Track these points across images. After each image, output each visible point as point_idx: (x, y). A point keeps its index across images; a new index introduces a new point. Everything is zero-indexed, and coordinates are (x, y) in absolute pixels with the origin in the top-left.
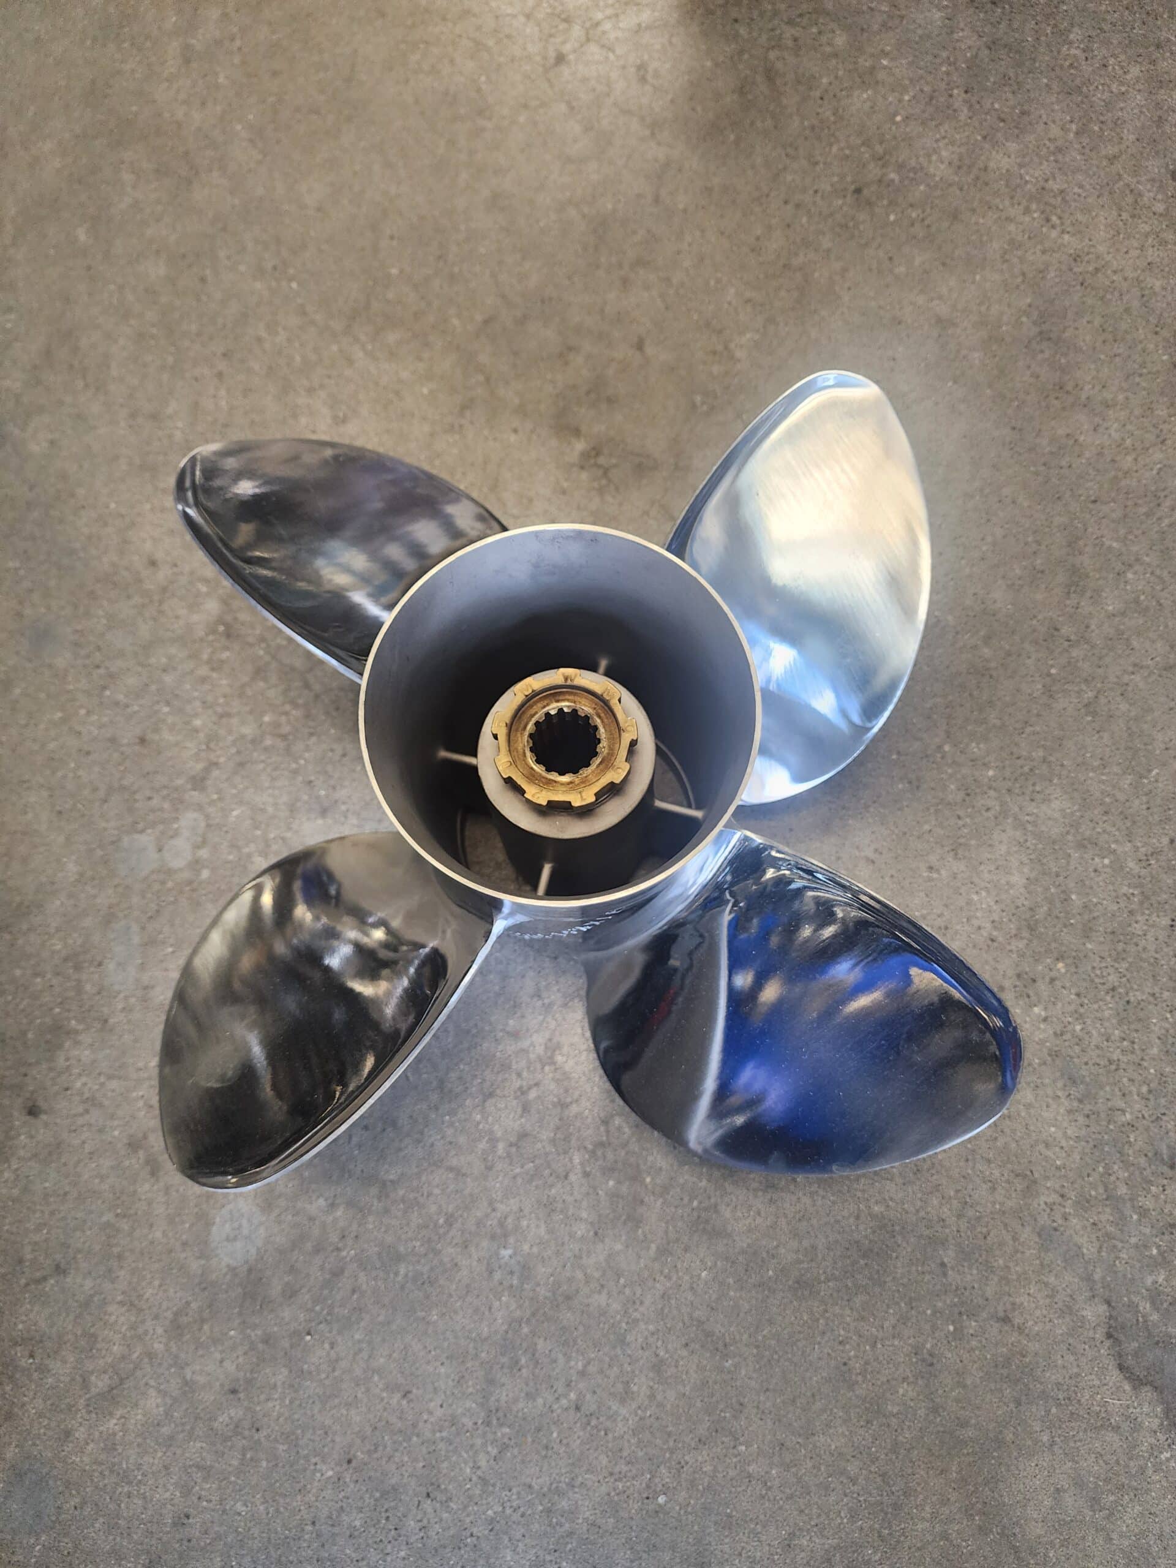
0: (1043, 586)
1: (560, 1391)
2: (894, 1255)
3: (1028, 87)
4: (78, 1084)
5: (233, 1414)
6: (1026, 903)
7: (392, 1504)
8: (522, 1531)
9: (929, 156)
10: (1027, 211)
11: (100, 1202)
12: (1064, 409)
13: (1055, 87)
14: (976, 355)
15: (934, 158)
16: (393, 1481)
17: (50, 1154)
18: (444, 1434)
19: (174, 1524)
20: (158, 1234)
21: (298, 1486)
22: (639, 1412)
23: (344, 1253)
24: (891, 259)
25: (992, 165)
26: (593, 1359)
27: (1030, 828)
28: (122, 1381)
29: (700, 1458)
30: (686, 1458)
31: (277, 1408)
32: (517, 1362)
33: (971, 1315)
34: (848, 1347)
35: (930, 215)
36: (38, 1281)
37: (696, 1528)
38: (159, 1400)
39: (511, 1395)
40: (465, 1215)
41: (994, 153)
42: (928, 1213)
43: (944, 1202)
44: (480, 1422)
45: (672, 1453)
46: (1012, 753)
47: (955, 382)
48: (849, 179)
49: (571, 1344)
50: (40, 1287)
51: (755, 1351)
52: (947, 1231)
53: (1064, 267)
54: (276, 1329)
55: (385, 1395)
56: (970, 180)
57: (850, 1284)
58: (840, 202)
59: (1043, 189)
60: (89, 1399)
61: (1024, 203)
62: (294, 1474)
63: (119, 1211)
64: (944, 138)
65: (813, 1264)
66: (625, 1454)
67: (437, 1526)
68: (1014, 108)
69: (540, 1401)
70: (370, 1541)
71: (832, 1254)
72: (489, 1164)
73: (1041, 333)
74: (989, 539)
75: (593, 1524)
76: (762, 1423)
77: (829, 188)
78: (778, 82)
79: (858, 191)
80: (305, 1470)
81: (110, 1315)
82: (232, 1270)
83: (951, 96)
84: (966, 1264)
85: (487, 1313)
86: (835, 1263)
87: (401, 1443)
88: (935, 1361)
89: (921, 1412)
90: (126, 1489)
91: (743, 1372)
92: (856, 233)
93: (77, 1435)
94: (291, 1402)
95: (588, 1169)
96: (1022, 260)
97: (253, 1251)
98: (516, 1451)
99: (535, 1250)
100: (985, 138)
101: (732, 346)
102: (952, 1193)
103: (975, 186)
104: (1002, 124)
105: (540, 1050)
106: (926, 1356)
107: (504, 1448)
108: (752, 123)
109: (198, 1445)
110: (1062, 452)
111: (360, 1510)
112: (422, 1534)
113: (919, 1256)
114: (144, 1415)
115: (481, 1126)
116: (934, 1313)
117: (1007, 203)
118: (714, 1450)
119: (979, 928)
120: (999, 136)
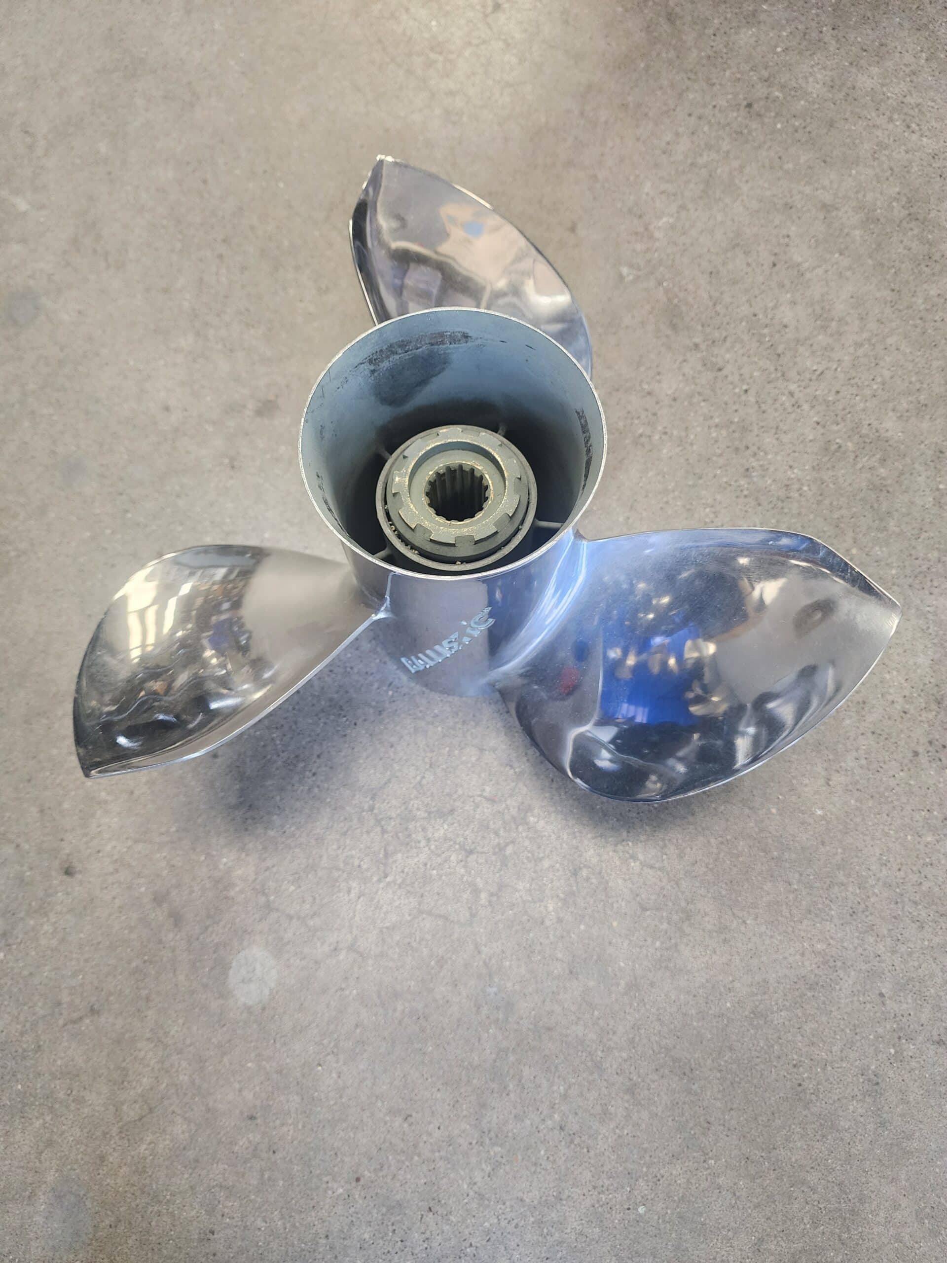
0: (928, 417)
1: (545, 1113)
2: (838, 987)
3: (884, 25)
4: (109, 848)
5: (251, 1139)
6: (932, 680)
7: (398, 1218)
8: (517, 1241)
9: (806, 78)
10: (891, 120)
11: (129, 950)
12: (934, 274)
13: (906, 24)
14: (857, 232)
15: (811, 79)
16: (398, 1197)
17: (85, 908)
18: (443, 1153)
19: (201, 1240)
20: (181, 978)
21: (312, 1203)
22: (617, 1131)
23: (347, 992)
24: (780, 158)
25: (859, 85)
26: (574, 1084)
27: (930, 616)
28: (151, 1110)
29: (674, 1172)
30: (662, 1172)
31: (291, 1133)
32: (505, 1088)
33: (910, 1039)
34: (801, 1069)
35: (811, 123)
36: (74, 1022)
37: (673, 1235)
38: (185, 1127)
39: (501, 1117)
40: (454, 957)
41: (860, 75)
42: (865, 950)
43: (879, 940)
44: (474, 1142)
45: (648, 1167)
46: (911, 555)
47: (841, 254)
48: (741, 96)
49: (553, 1070)
50: (76, 1026)
51: (719, 1075)
52: (883, 965)
53: (925, 164)
54: (288, 1060)
55: (388, 1118)
56: (841, 97)
57: (800, 1014)
58: (735, 114)
59: (903, 103)
60: (121, 1128)
61: (888, 113)
62: (309, 1192)
63: (146, 958)
64: (818, 64)
65: (766, 997)
66: (606, 1168)
67: (439, 1238)
68: (873, 41)
69: (528, 1122)
70: (379, 1253)
71: (781, 987)
72: (474, 911)
73: (910, 214)
74: (879, 380)
75: (581, 1234)
76: (726, 1138)
77: (726, 104)
78: (678, 22)
79: (749, 106)
80: (317, 1188)
81: (140, 1050)
82: (249, 1009)
83: (821, 32)
84: (902, 994)
85: (477, 1044)
86: (785, 995)
87: (403, 1162)
88: (880, 1081)
89: (871, 1127)
90: (156, 1208)
91: (709, 1094)
92: (750, 138)
93: (111, 1160)
94: (304, 1127)
95: (561, 915)
96: (889, 158)
97: (267, 992)
98: (508, 1167)
99: (517, 987)
100: (851, 64)
101: (651, 227)
102: (886, 932)
103: (846, 100)
104: (865, 54)
105: (514, 812)
106: (872, 1077)
107: (499, 1165)
108: (658, 54)
109: (221, 1167)
110: (935, 309)
111: (369, 1223)
112: (426, 1245)
113: (859, 988)
114: (172, 1141)
115: (465, 879)
116: (877, 1038)
117: (874, 114)
118: (687, 1164)
119: (893, 702)
120: (863, 62)
